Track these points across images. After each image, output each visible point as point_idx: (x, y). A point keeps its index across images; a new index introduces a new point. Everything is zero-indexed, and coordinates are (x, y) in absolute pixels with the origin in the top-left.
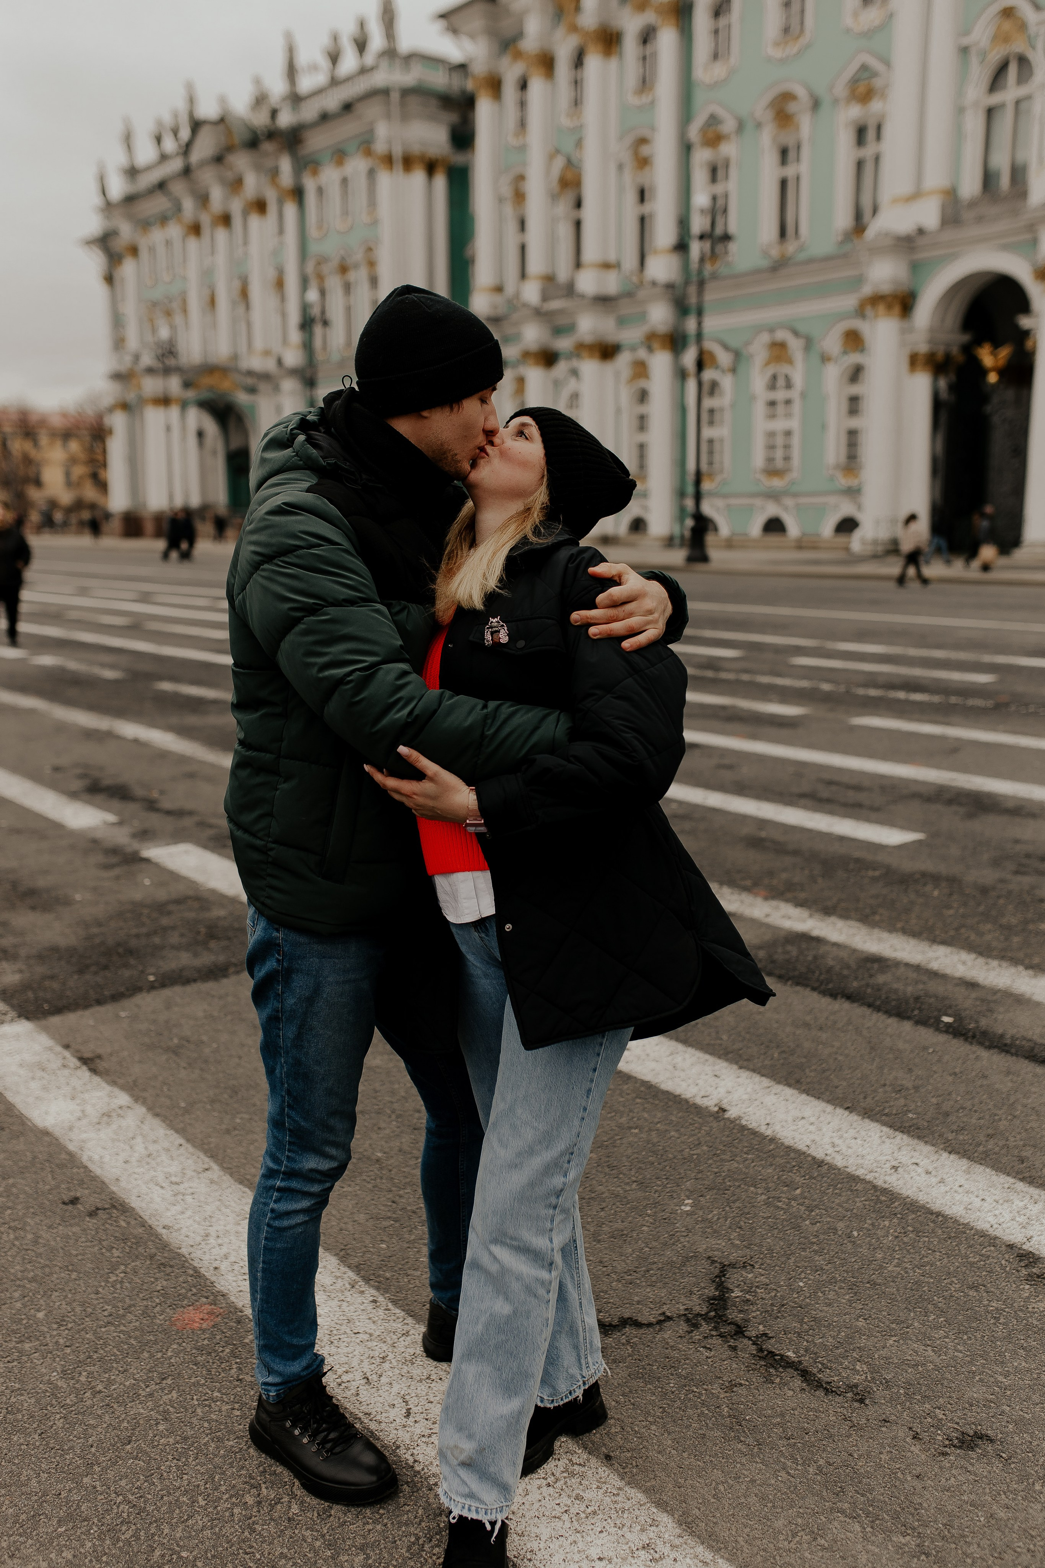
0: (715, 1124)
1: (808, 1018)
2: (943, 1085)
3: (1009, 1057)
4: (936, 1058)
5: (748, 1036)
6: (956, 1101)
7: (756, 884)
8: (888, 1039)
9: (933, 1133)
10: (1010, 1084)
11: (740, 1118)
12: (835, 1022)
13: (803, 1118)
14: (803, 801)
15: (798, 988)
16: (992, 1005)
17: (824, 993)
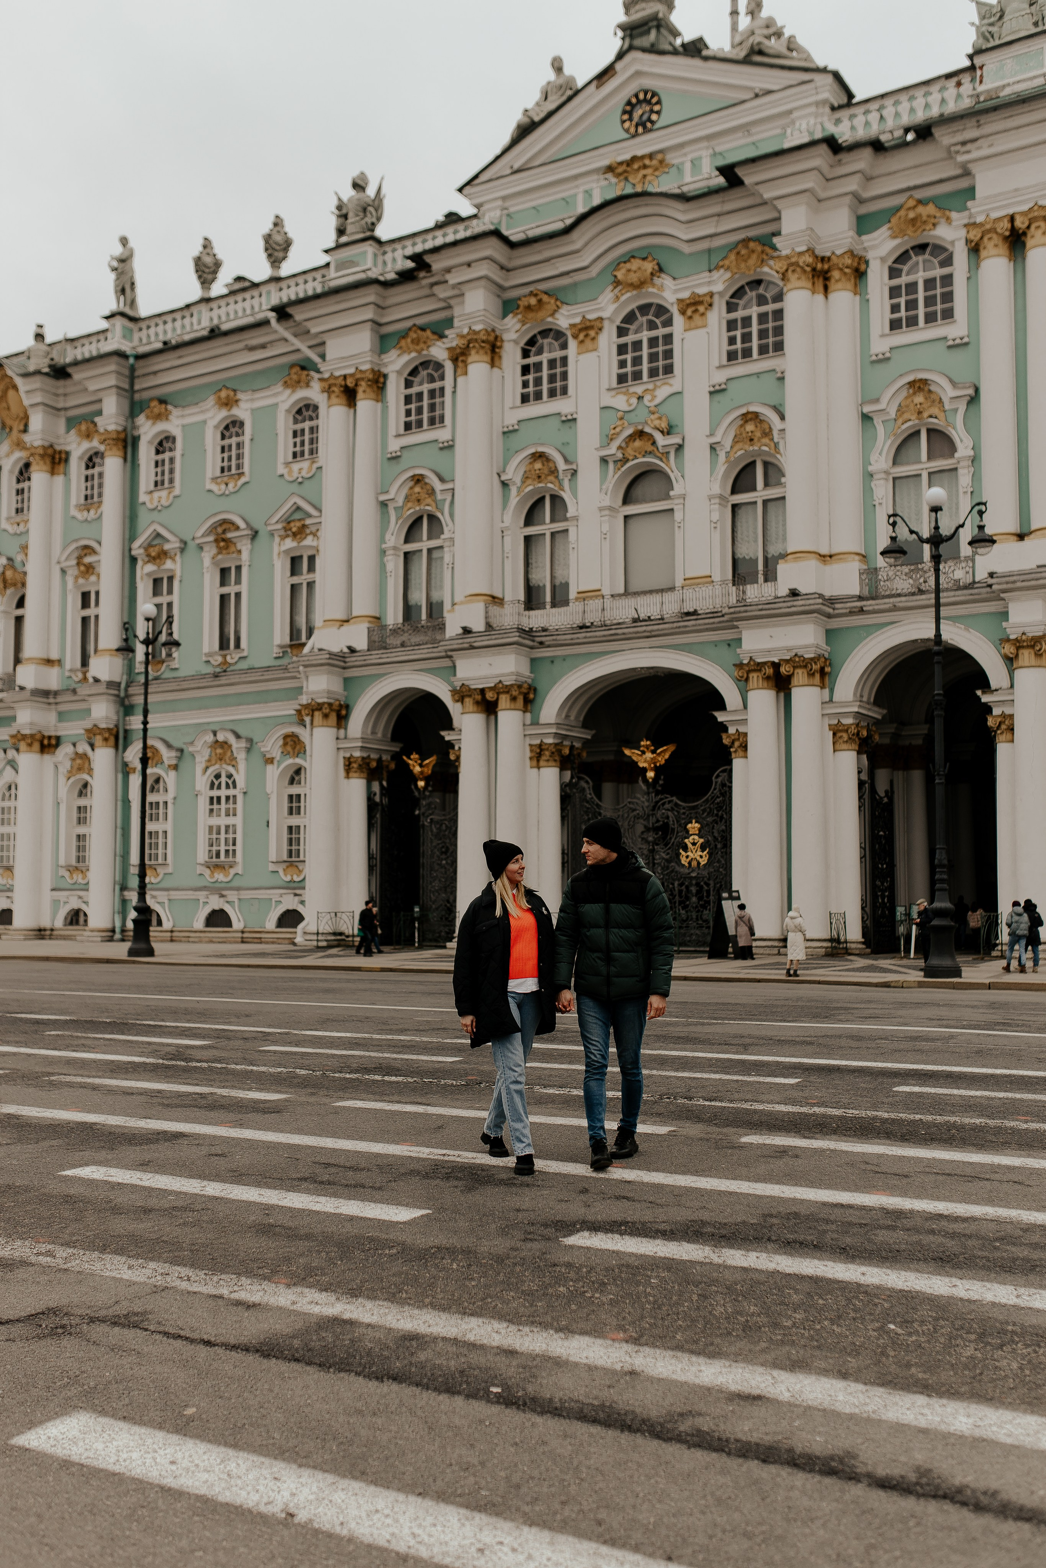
0: (286, 1533)
1: (359, 1405)
2: (507, 1457)
3: (562, 1421)
4: (495, 1430)
5: (300, 1431)
6: (524, 1472)
7: (274, 1272)
8: (444, 1417)
9: (509, 1508)
10: (570, 1448)
11: (311, 1520)
12: (387, 1406)
13: (377, 1511)
14: (305, 1185)
15: (342, 1374)
16: (534, 1370)
17: (369, 1377)
